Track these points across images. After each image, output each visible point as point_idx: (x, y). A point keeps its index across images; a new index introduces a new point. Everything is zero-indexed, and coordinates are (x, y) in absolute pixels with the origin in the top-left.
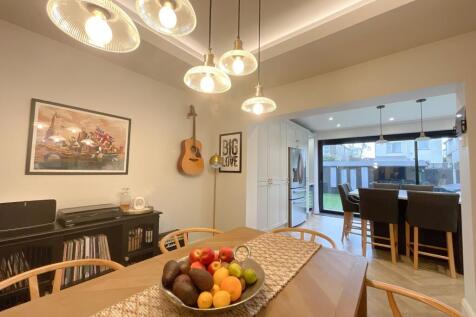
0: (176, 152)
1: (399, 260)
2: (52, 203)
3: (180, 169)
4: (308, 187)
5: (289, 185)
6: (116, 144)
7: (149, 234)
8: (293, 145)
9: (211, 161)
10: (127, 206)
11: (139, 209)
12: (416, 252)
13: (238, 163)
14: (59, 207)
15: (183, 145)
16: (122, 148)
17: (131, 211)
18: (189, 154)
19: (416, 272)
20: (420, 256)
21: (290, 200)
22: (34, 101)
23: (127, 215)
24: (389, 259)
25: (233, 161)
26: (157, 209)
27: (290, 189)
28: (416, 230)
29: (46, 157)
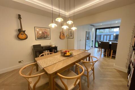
0: (59, 34)
1: (107, 57)
2: (40, 45)
3: (60, 38)
4: (91, 41)
5: (86, 40)
6: (48, 34)
7: (56, 50)
8: (87, 31)
9: (67, 36)
10: (51, 45)
11: (54, 46)
12: (111, 55)
13: (73, 36)
14: (41, 45)
15: (60, 33)
16: (49, 34)
17: (52, 46)
18: (62, 35)
19: (111, 59)
20: (112, 56)
21: (86, 44)
22: (35, 27)
23: (52, 47)
24: (105, 57)
25: (71, 36)
26: (57, 46)
27: (86, 42)
28: (112, 51)
29: (38, 37)
